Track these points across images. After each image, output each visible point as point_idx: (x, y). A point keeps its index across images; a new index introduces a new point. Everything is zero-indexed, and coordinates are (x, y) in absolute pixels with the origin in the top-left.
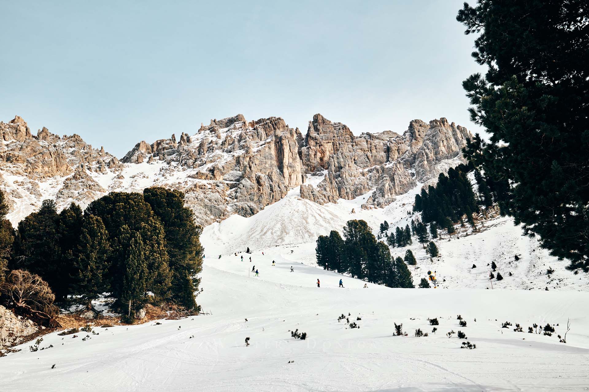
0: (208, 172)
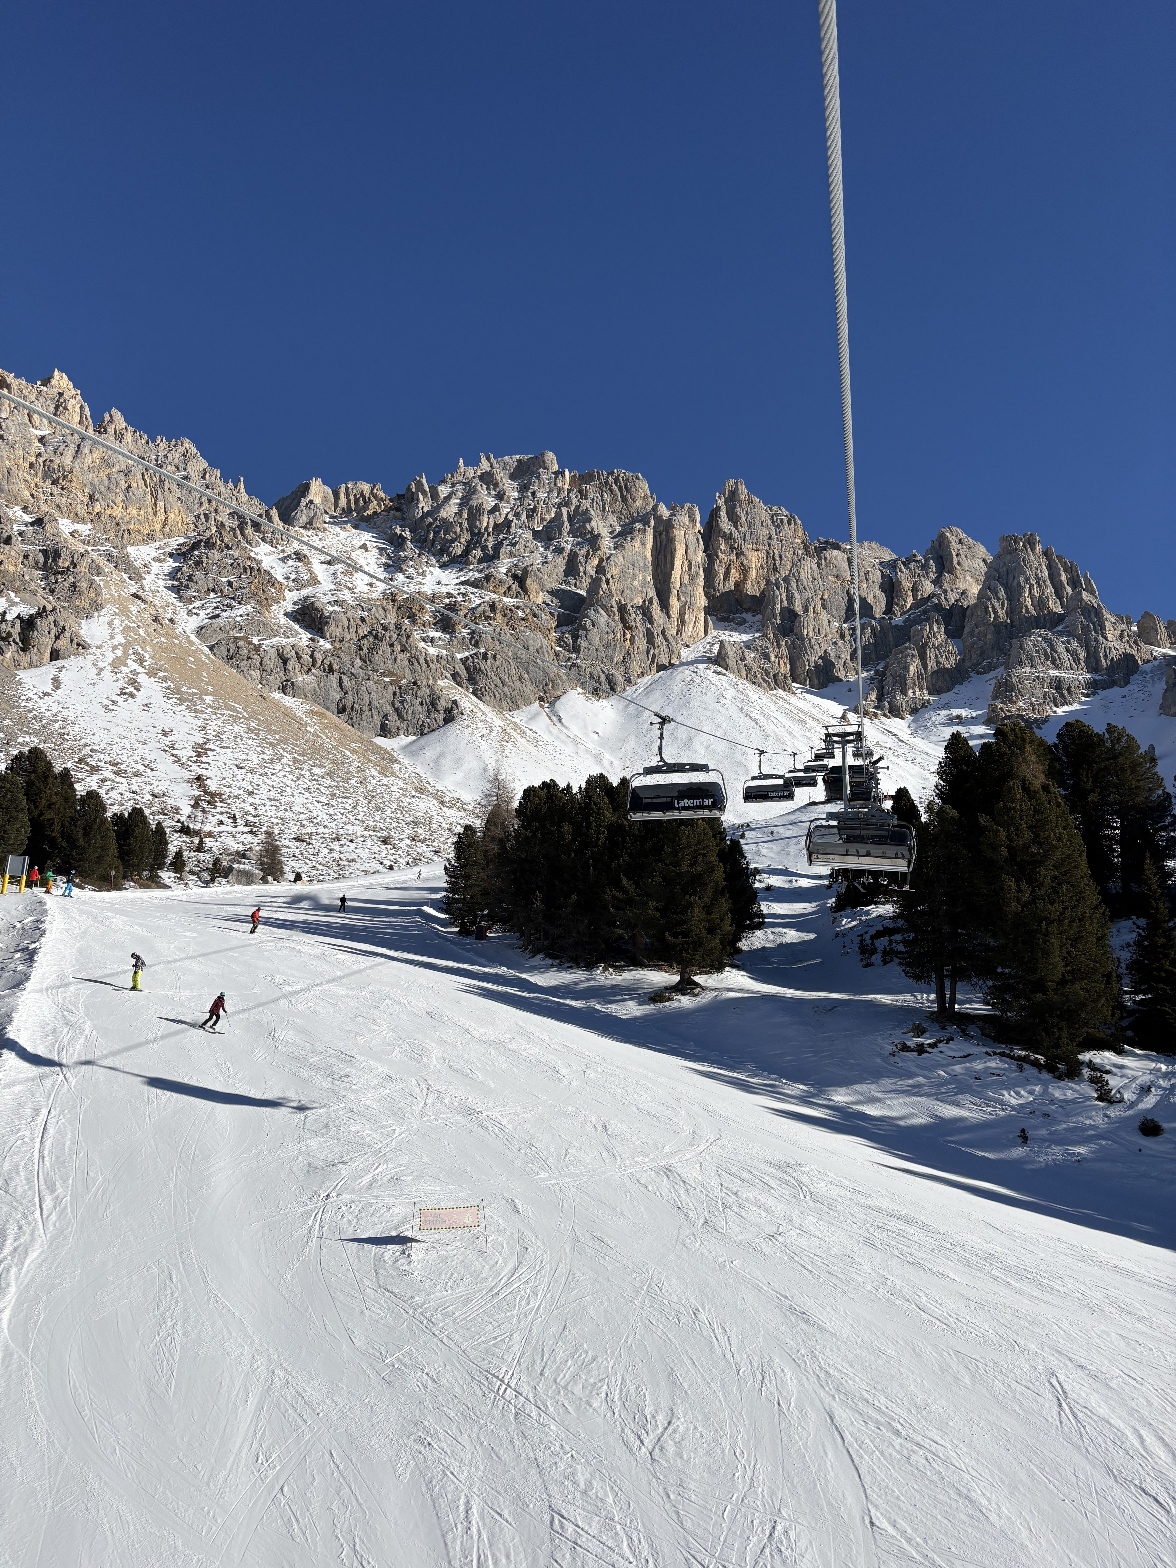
0: (510, 580)
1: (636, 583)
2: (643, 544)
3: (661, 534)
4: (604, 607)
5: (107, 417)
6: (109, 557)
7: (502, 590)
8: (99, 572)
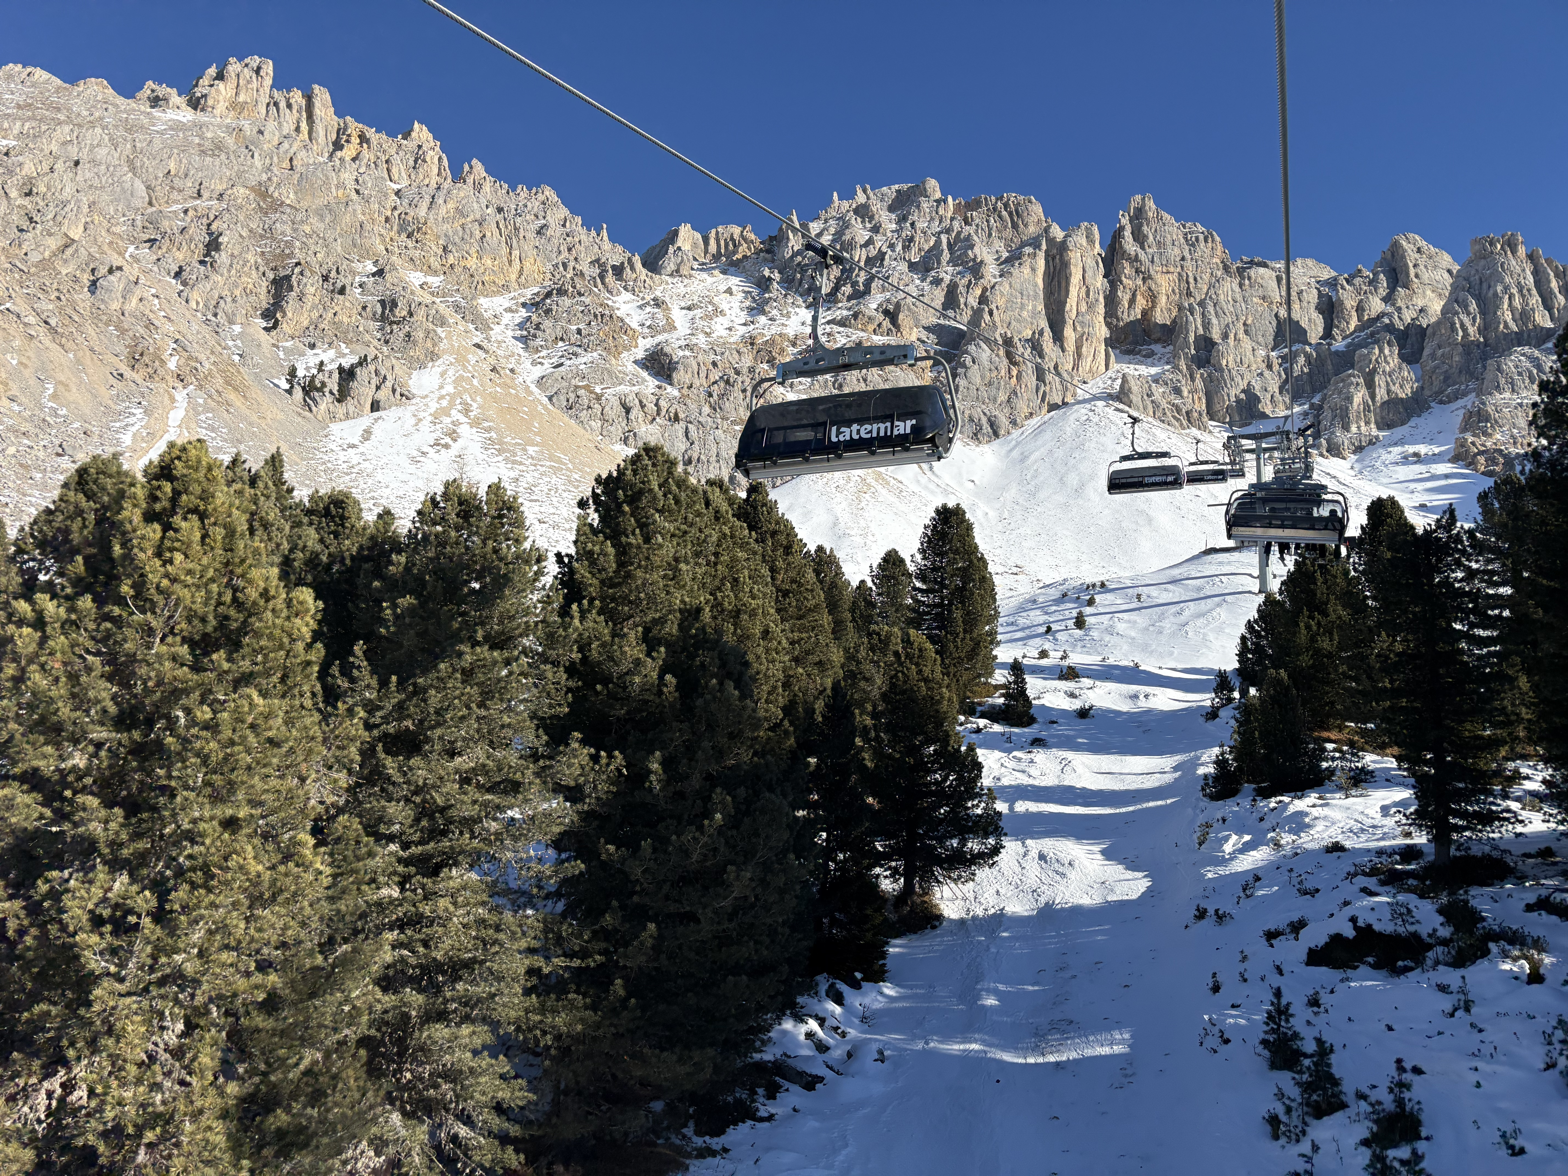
0: (881, 317)
1: (1025, 314)
2: (1033, 270)
3: (1054, 258)
4: (987, 341)
5: (466, 167)
6: (457, 308)
7: (871, 328)
8: (443, 323)
